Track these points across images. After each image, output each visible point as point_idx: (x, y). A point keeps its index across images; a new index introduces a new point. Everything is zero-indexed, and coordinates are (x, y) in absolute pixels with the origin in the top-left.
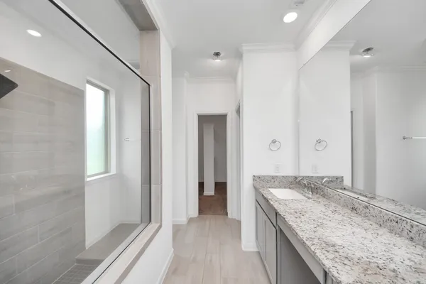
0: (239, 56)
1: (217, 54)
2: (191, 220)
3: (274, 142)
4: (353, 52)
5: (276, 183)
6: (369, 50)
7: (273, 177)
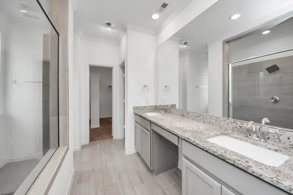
0: (125, 30)
1: (109, 24)
2: (83, 147)
3: (145, 86)
4: (180, 43)
5: (146, 110)
6: (186, 43)
7: (145, 107)
